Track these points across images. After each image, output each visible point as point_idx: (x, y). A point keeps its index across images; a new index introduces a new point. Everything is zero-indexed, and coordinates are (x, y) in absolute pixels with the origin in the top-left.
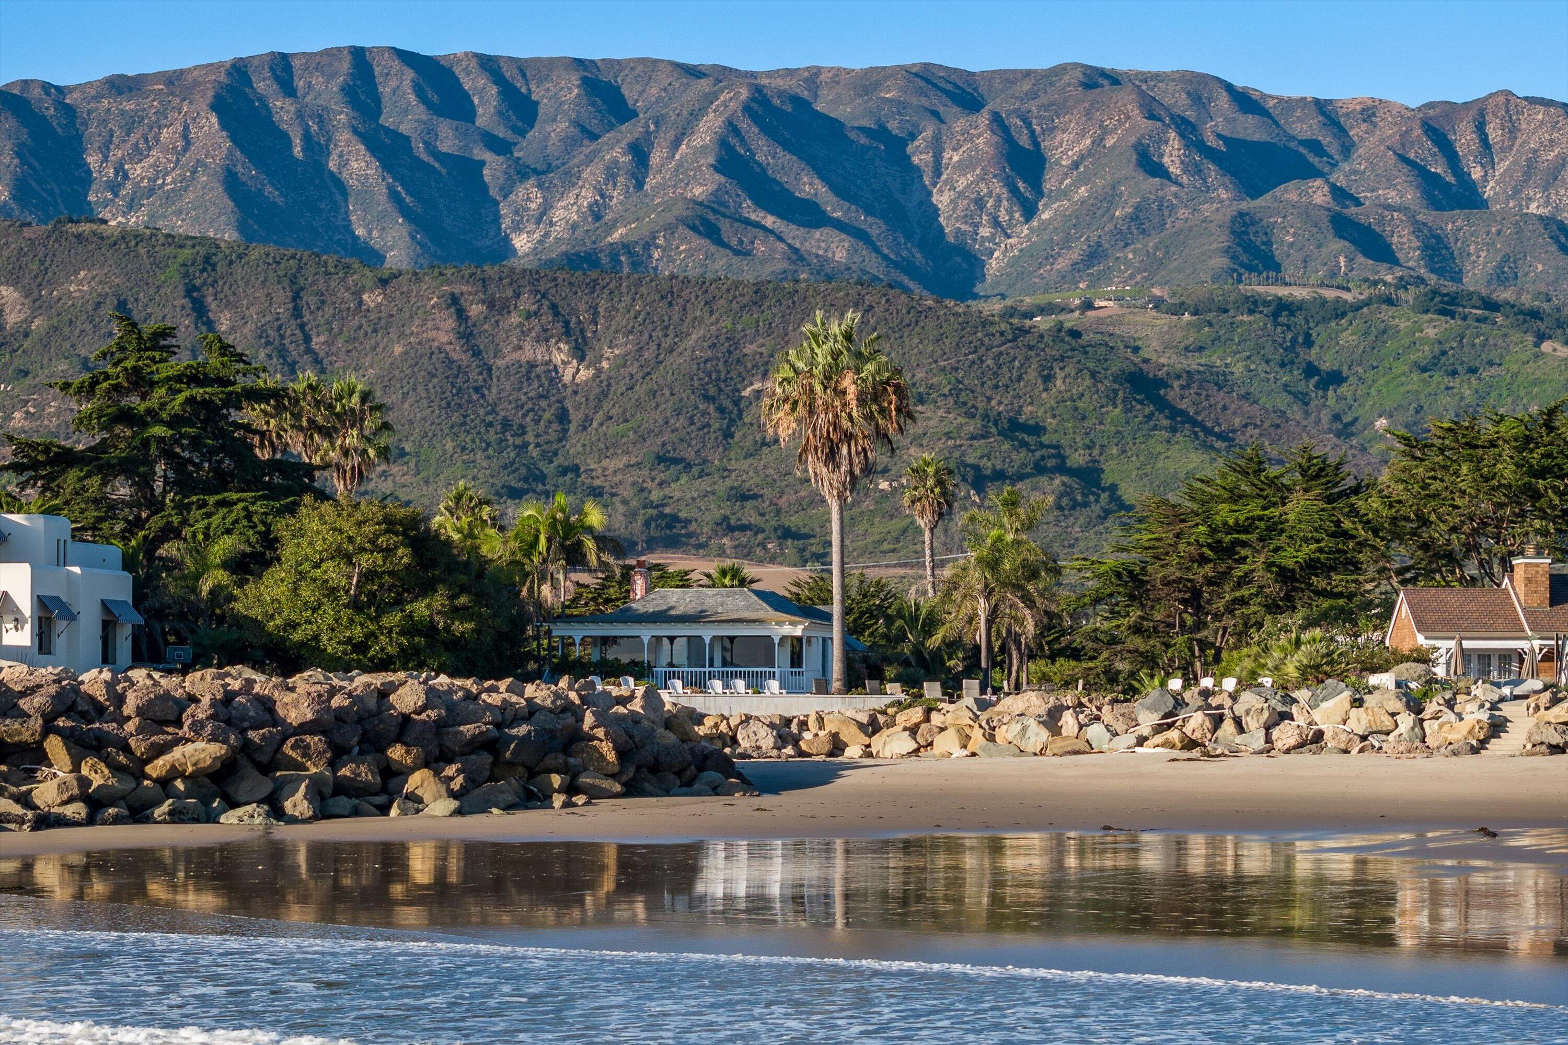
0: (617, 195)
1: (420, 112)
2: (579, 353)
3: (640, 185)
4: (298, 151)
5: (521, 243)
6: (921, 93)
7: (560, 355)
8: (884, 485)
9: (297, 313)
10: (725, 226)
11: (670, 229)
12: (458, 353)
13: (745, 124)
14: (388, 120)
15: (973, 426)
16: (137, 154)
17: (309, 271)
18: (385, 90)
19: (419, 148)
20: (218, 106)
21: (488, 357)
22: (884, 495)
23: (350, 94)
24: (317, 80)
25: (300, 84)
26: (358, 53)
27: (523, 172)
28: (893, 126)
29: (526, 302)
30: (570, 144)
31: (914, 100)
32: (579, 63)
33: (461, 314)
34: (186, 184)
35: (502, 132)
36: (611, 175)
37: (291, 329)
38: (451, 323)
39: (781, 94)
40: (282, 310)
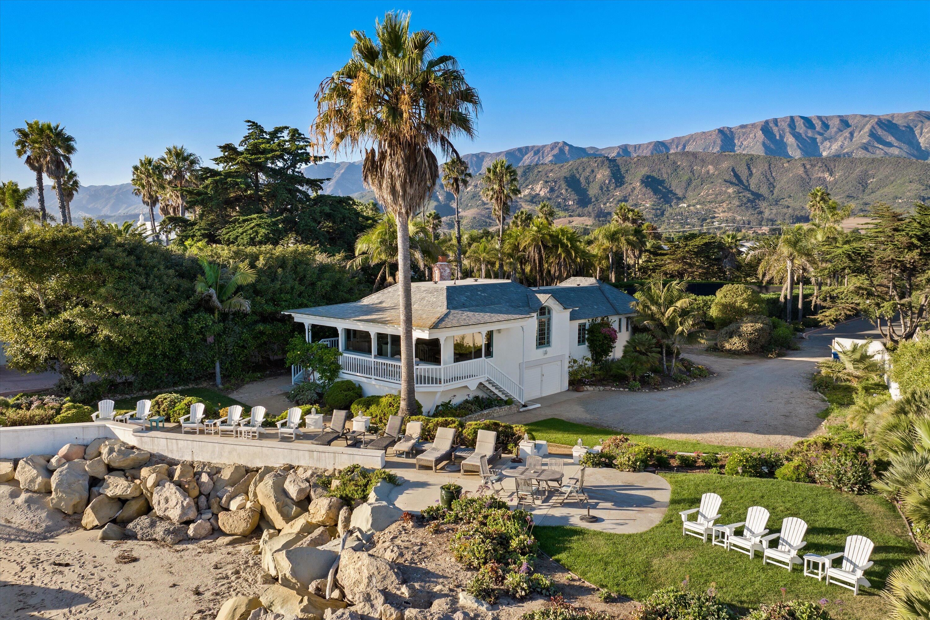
0: (846, 143)
1: (804, 128)
2: (831, 175)
3: (851, 140)
4: (778, 138)
5: (825, 154)
6: (919, 117)
7: (827, 175)
8: (900, 201)
9: (770, 168)
10: (870, 148)
11: (857, 149)
12: (804, 176)
13: (876, 126)
14: (797, 130)
15: (923, 188)
16: (745, 140)
17: (773, 160)
18: (797, 124)
19: (804, 135)
20: (762, 129)
21: (810, 176)
22: (900, 203)
23: (789, 126)
24: (783, 123)
25: (779, 124)
26: (792, 118)
27: (826, 139)
28: (911, 125)
29: (820, 164)
30: (836, 133)
31: (917, 119)
32: (839, 116)
33: (805, 167)
34: (755, 145)
35: (821, 131)
36: (845, 139)
37: (768, 172)
38: (803, 169)
39: (885, 119)
40: (766, 168)
